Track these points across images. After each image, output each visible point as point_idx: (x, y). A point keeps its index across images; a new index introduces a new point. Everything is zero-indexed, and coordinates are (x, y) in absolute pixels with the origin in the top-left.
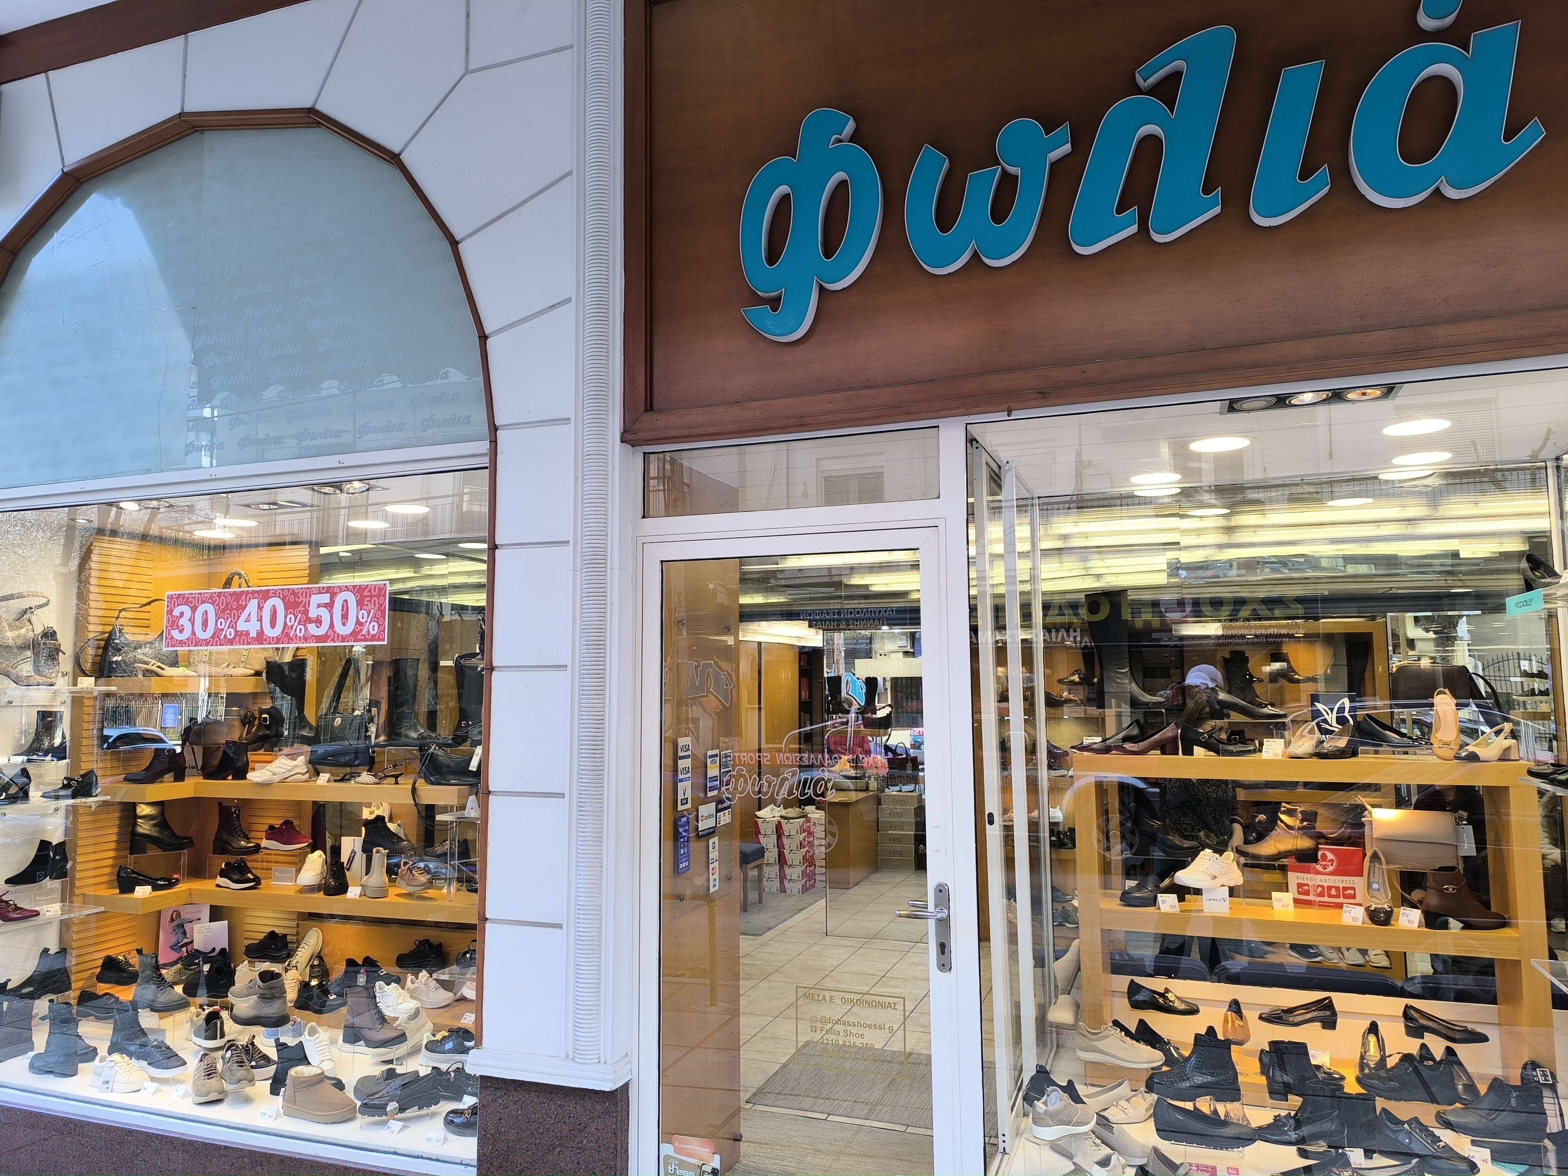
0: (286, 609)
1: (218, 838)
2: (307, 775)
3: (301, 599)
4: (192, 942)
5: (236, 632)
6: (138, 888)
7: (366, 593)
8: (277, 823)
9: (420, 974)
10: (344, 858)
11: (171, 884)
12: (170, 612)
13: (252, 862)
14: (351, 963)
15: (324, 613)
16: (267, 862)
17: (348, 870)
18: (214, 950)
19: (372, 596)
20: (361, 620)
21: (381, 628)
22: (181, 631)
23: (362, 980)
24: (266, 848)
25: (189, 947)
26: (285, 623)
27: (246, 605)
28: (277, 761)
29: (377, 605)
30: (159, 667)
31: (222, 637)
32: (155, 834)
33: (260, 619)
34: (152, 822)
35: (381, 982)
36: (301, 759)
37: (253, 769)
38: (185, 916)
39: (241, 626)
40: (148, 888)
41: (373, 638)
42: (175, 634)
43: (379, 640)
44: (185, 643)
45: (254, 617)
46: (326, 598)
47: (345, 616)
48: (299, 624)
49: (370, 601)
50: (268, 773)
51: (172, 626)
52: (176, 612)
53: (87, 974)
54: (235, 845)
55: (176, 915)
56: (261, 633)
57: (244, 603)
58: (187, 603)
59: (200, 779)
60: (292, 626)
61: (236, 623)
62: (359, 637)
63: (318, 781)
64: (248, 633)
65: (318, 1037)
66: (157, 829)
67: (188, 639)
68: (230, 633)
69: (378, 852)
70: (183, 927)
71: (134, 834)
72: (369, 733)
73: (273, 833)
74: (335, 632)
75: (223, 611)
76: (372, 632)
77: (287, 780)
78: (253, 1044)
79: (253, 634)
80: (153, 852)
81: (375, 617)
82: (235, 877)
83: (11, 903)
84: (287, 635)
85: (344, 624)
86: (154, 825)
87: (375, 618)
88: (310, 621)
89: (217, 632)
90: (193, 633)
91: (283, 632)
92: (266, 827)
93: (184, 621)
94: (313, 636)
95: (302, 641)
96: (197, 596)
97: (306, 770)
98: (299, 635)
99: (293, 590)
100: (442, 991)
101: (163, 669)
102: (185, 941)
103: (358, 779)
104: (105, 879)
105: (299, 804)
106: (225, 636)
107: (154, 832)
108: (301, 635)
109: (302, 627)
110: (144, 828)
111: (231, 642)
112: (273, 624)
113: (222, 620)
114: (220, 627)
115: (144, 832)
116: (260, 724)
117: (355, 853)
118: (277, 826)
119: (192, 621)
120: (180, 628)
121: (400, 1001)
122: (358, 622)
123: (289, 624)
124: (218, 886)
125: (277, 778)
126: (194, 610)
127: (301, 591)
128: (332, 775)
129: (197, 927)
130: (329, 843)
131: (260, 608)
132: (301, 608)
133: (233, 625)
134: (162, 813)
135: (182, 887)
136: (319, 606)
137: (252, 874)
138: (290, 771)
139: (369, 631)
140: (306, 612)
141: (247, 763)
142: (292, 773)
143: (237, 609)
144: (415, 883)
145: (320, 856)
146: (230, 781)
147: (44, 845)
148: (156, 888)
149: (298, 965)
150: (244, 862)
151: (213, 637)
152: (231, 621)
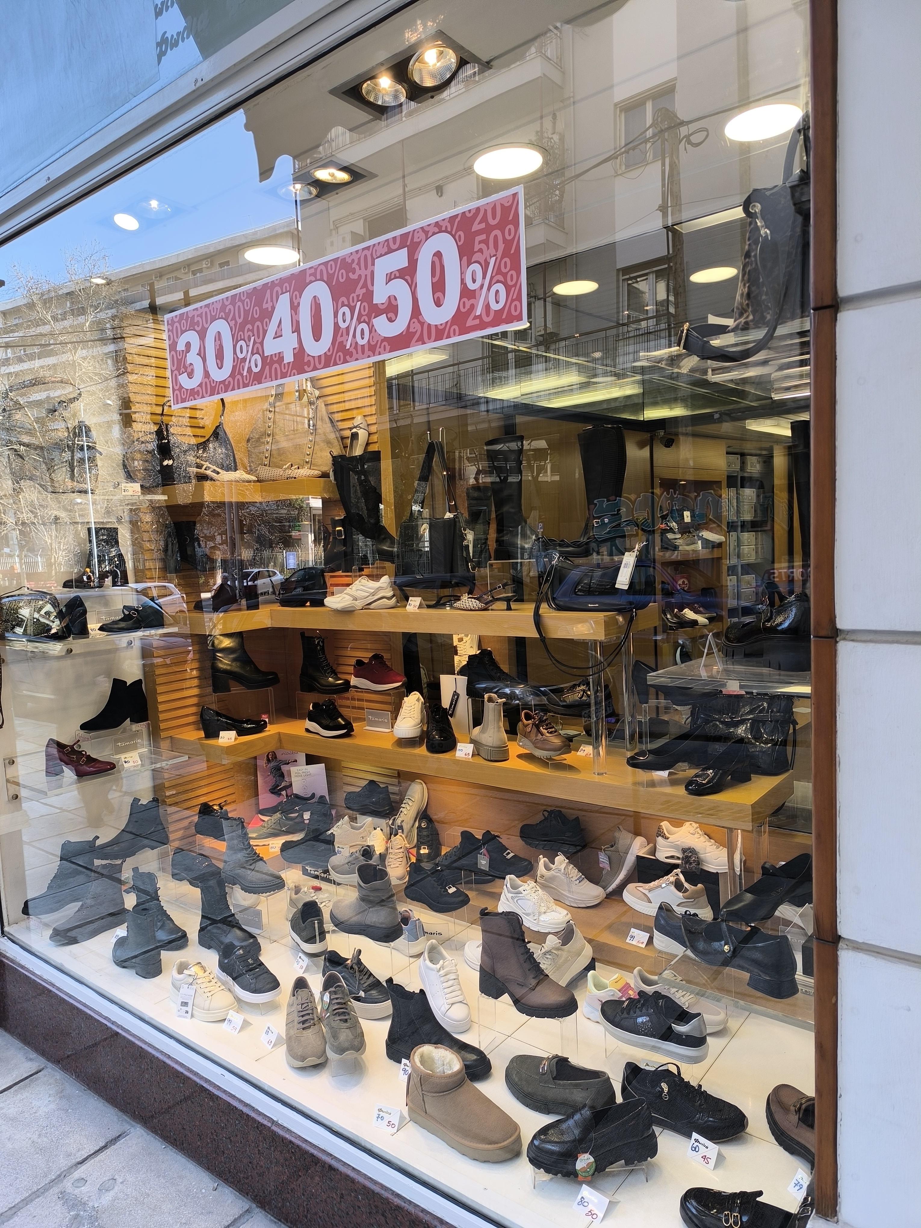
0: (335, 299)
1: (304, 674)
2: (394, 600)
3: (358, 272)
4: (291, 785)
5: (264, 358)
6: (222, 733)
7: (476, 227)
8: (366, 656)
9: (557, 859)
10: (446, 703)
11: (260, 727)
12: (173, 346)
13: (341, 701)
14: (467, 836)
15: (399, 287)
16: (359, 700)
17: (451, 716)
18: (313, 795)
19: (488, 229)
20: (471, 286)
21: (514, 293)
22: (190, 375)
23: (484, 862)
24: (355, 687)
25: (289, 791)
26: (336, 326)
27: (273, 308)
28: (357, 582)
29: (501, 246)
30: (214, 471)
31: (245, 373)
32: (237, 670)
33: (296, 329)
34: (232, 656)
35: (512, 876)
36: (385, 579)
37: (333, 594)
38: (280, 757)
39: (271, 347)
40: (233, 733)
41: (499, 318)
42: (183, 379)
43: (510, 319)
44: (198, 393)
45: (287, 327)
46: (399, 260)
47: (439, 287)
48: (359, 321)
49: (486, 242)
50: (348, 597)
51: (178, 369)
52: (181, 347)
53: (185, 823)
54: (323, 682)
55: (272, 757)
56: (300, 352)
57: (269, 305)
58: (192, 327)
59: (277, 607)
60: (348, 328)
61: (262, 343)
62: (470, 322)
63: (408, 607)
64: (280, 357)
65: (443, 967)
66: (238, 664)
67: (200, 385)
68: (255, 363)
69: (490, 700)
70: (280, 769)
71: (215, 669)
72: (465, 543)
73: (361, 669)
74: (422, 324)
75: (242, 329)
76: (495, 307)
77: (372, 606)
78: (359, 962)
79: (289, 358)
80: (236, 689)
81: (499, 272)
82: (325, 722)
83: (84, 753)
84: (342, 346)
85: (438, 304)
86: (234, 660)
87: (500, 276)
88: (376, 311)
89: (238, 363)
90: (207, 374)
91: (333, 343)
92: (353, 661)
93: (193, 358)
94: (386, 339)
95: (367, 352)
96: (204, 310)
97: (391, 593)
98: (361, 342)
99: (344, 260)
100: (586, 883)
101: (218, 473)
102: (283, 784)
103: (457, 604)
104: (192, 719)
105: (388, 636)
106: (250, 369)
107: (235, 667)
108: (364, 342)
109: (364, 326)
110: (225, 663)
111: (258, 378)
112: (317, 335)
113: (242, 343)
114: (241, 356)
115: (225, 667)
116: (334, 538)
117: (458, 695)
118: (366, 661)
119: (202, 354)
120: (189, 370)
121: (543, 910)
122: (466, 293)
123: (343, 325)
124: (307, 730)
125: (359, 604)
126: (202, 336)
127: (356, 257)
128: (424, 599)
129: (294, 769)
130: (424, 679)
131: (295, 308)
132: (360, 291)
133: (258, 350)
134: (242, 645)
135: (272, 730)
136: (390, 278)
137: (343, 719)
138: (373, 594)
139: (487, 307)
140: (369, 295)
141: (325, 586)
142: (376, 597)
143: (261, 319)
144: (547, 747)
145: (418, 700)
146: (308, 609)
147: (118, 685)
148: (241, 732)
149: (404, 824)
150: (333, 704)
151: (232, 375)
152: (255, 343)
